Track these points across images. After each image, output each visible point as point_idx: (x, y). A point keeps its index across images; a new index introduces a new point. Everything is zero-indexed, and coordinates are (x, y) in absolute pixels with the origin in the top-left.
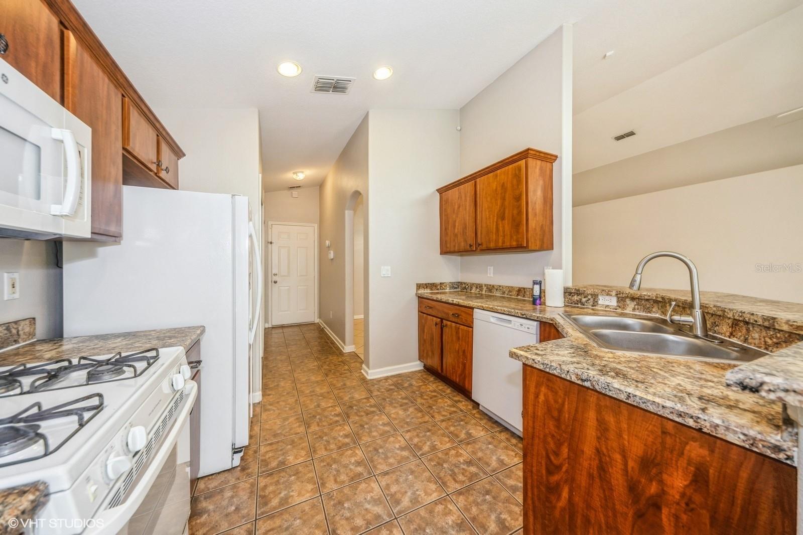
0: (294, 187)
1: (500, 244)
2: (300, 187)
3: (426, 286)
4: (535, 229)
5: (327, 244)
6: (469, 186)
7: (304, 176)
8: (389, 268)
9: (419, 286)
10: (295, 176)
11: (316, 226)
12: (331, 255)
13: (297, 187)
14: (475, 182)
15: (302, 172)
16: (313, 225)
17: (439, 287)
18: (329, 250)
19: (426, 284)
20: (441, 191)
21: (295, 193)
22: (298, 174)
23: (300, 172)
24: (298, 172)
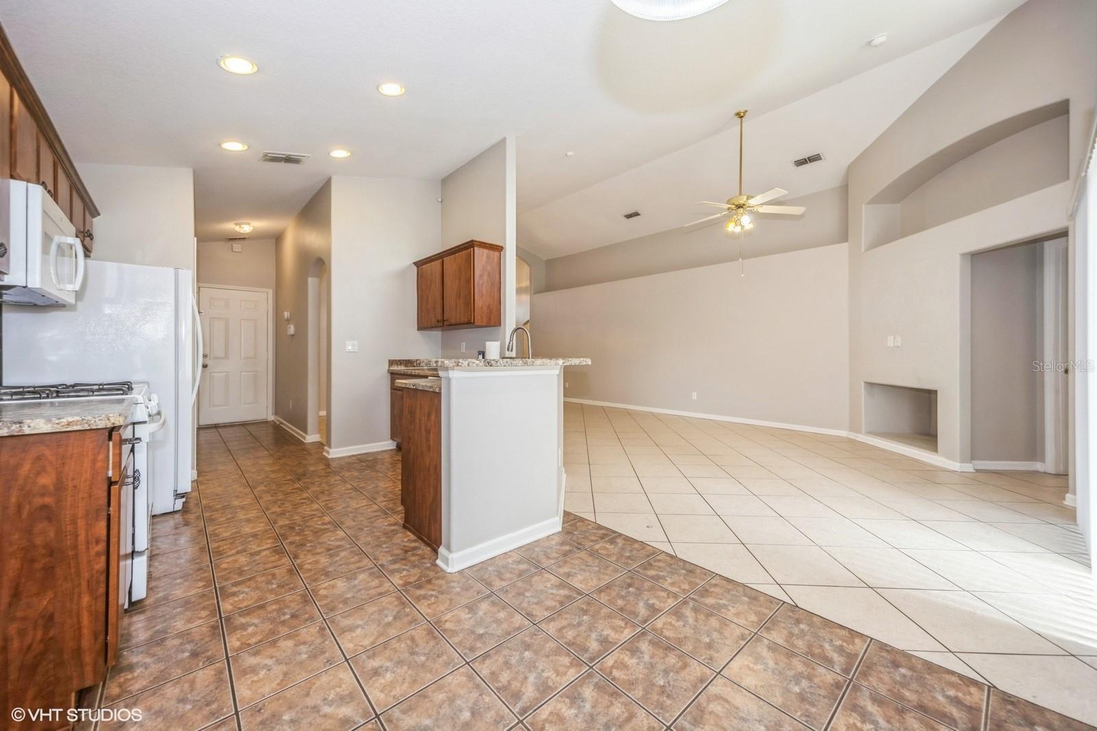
0: (236, 239)
1: (458, 321)
2: (244, 238)
3: (400, 362)
4: (482, 308)
5: (286, 316)
6: (438, 263)
7: (252, 229)
8: (356, 342)
9: (391, 363)
10: (237, 228)
11: (271, 292)
12: (291, 329)
13: (240, 239)
14: (443, 261)
16: (265, 290)
17: (415, 364)
18: (288, 324)
19: (400, 361)
20: (419, 264)
21: (237, 246)
22: (242, 226)
23: (246, 224)
24: (242, 224)
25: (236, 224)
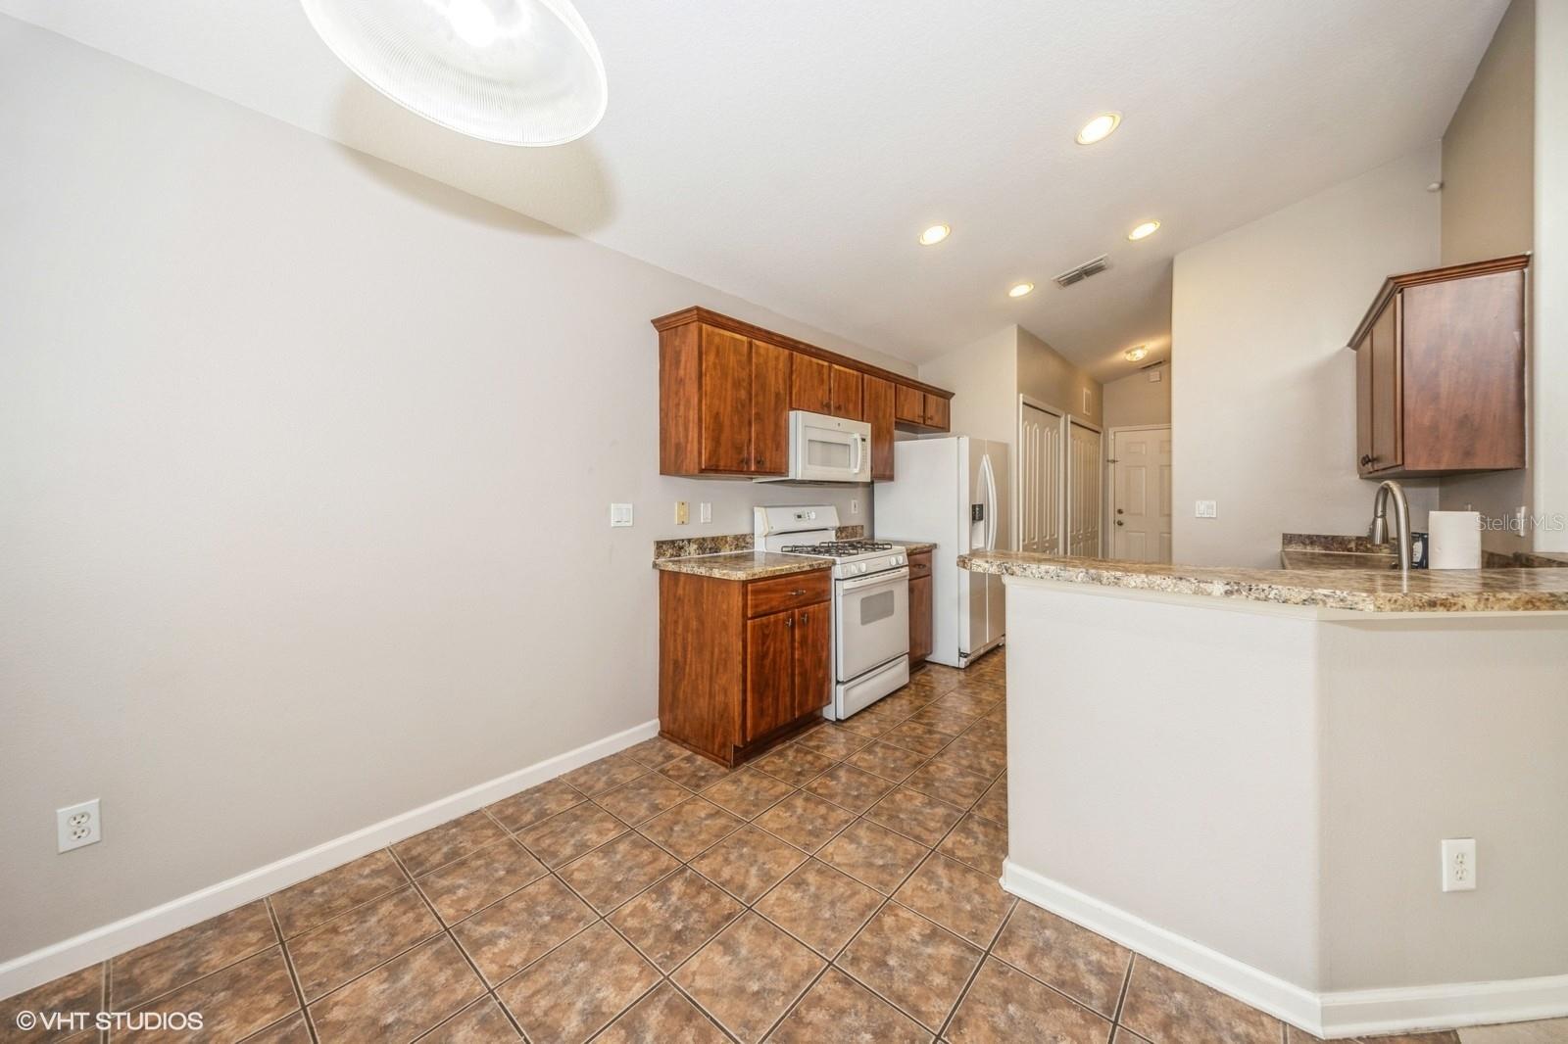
2: (1160, 363)
6: (1369, 339)
14: (1373, 332)
15: (1142, 348)
20: (1355, 345)
22: (1134, 352)
23: (1137, 348)
24: (1133, 350)
25: (1128, 352)
